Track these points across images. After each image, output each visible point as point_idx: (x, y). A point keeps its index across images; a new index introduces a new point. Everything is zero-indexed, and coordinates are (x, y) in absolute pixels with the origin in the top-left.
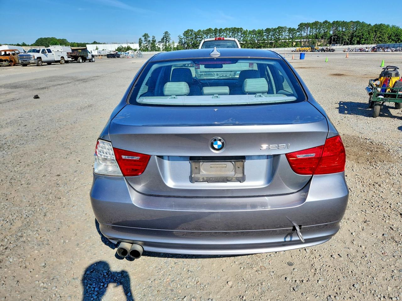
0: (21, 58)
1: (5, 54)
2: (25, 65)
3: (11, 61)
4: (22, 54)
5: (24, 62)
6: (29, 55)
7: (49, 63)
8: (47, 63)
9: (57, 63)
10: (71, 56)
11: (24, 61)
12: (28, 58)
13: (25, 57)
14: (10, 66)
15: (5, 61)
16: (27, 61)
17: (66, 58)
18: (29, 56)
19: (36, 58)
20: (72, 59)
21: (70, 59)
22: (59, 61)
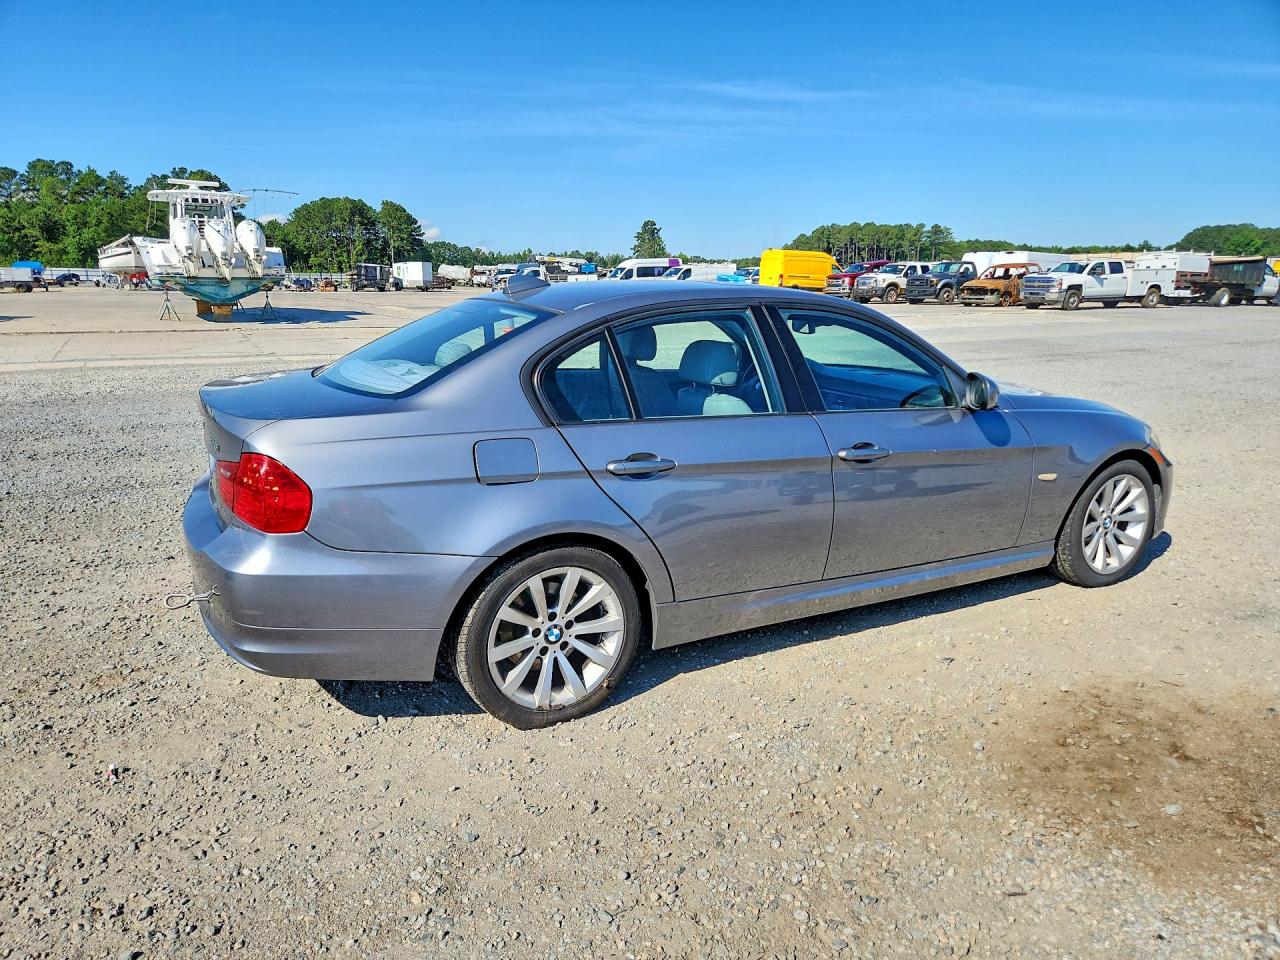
0: (1027, 286)
1: (1007, 276)
2: (1033, 306)
3: (1007, 293)
4: (1035, 275)
5: (1032, 297)
6: (1049, 280)
7: (1110, 303)
8: (1104, 303)
9: (1131, 302)
10: (1194, 284)
11: (1031, 293)
12: (1043, 287)
13: (1036, 284)
14: (1000, 305)
15: (993, 292)
16: (1038, 294)
17: (1169, 290)
18: (1048, 282)
19: (1065, 287)
20: (1194, 292)
21: (1187, 293)
22: (1139, 299)
